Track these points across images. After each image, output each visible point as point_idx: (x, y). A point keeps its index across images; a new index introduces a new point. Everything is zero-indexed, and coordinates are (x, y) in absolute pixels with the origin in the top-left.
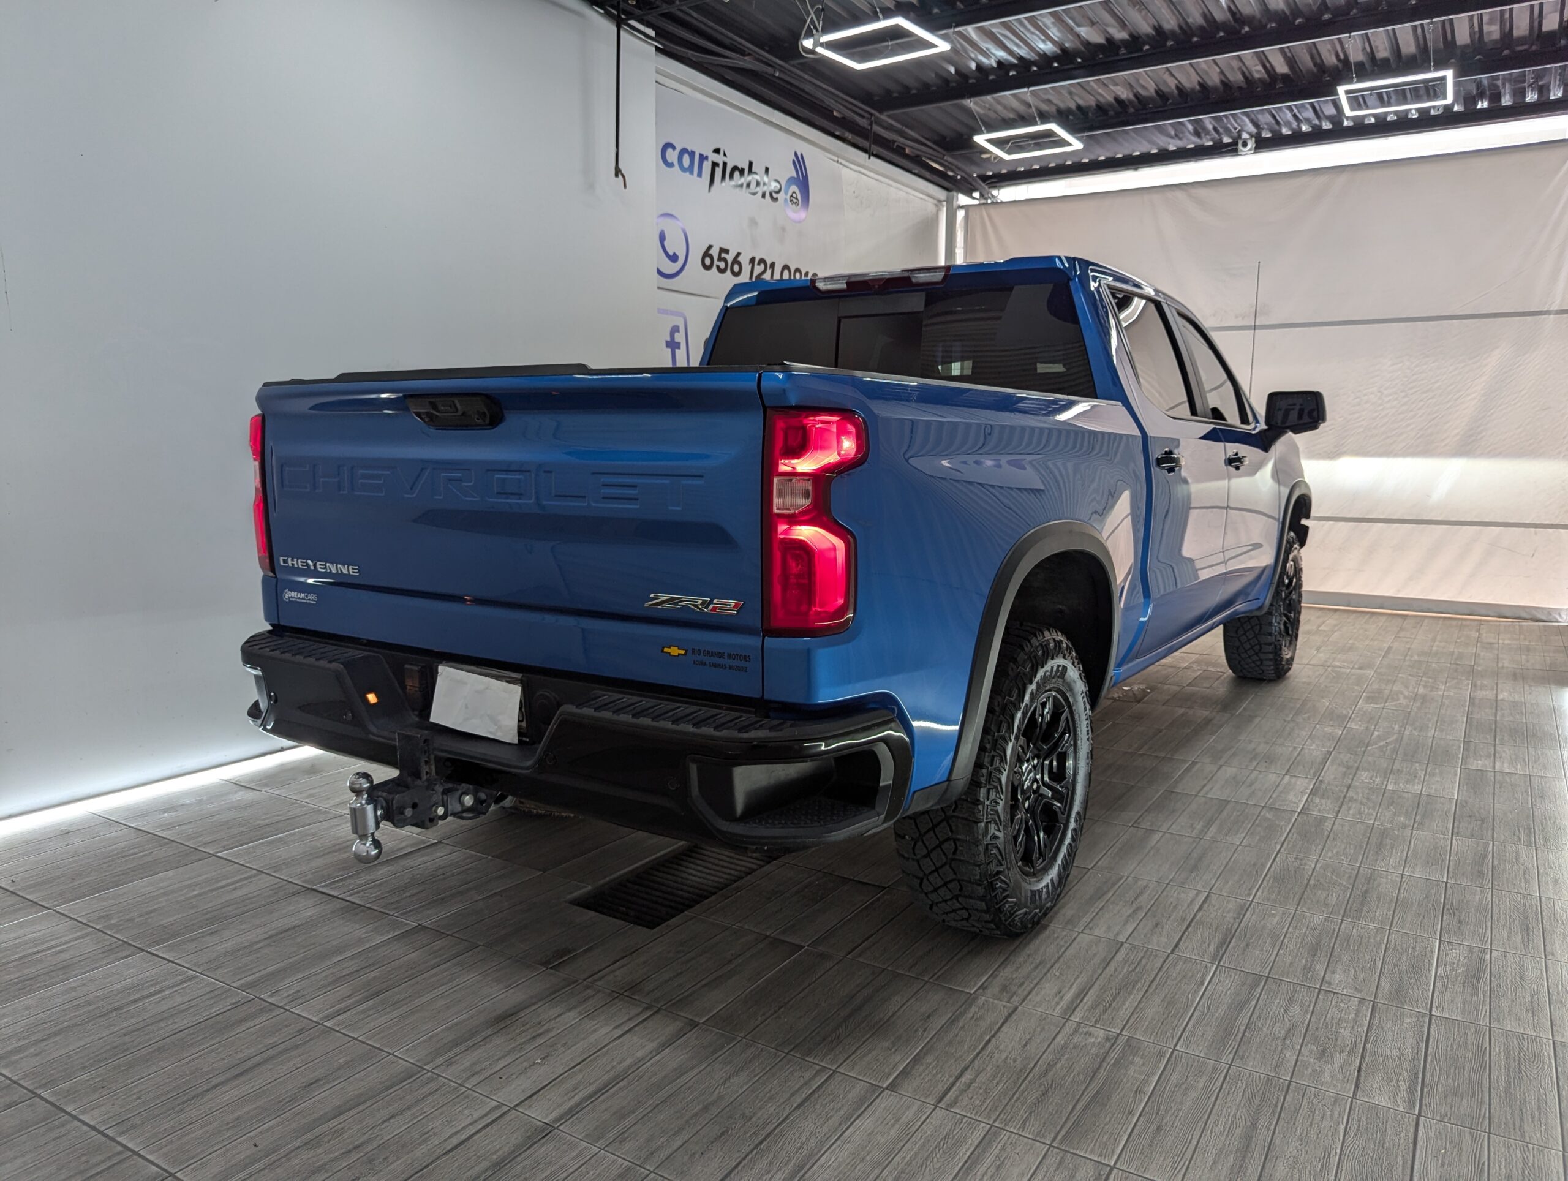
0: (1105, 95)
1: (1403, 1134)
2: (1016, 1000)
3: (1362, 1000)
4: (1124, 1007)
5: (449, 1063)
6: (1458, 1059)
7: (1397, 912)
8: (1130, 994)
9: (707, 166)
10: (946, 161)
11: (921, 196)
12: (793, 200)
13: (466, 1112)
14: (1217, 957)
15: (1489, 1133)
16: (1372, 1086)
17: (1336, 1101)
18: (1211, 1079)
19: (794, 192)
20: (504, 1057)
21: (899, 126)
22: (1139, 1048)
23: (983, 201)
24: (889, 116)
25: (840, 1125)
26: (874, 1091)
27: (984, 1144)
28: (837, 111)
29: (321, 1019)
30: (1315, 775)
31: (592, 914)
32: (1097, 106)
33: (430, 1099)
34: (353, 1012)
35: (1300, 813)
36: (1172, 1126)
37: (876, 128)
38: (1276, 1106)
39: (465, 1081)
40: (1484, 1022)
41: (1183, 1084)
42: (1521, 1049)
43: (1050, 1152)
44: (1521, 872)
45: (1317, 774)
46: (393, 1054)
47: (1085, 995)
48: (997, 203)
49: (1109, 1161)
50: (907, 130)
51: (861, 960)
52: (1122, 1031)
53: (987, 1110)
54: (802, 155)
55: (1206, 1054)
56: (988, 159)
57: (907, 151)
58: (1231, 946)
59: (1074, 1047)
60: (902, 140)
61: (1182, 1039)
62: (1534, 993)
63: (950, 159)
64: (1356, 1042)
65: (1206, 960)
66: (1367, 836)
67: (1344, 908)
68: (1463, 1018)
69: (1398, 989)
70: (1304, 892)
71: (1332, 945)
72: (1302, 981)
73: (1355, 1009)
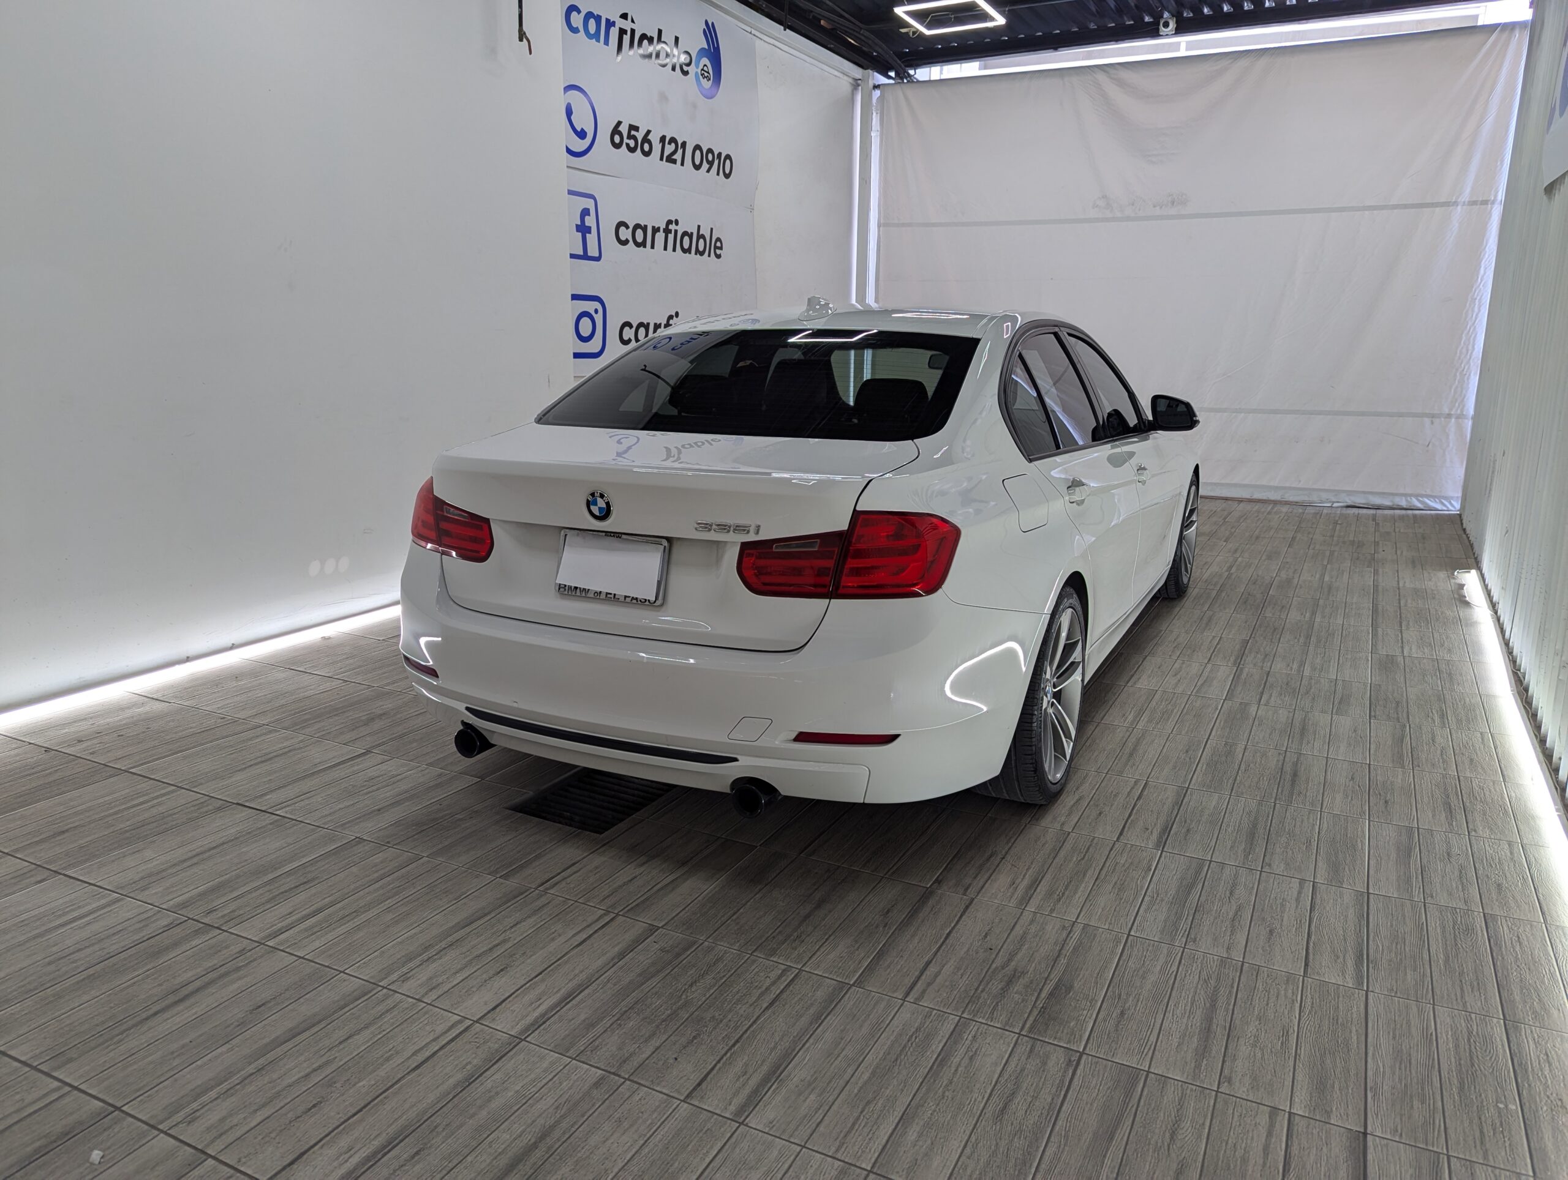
1: (1355, 1009)
2: (972, 892)
3: (1302, 881)
4: (1077, 896)
5: (404, 978)
6: (1398, 935)
7: (1326, 793)
8: (1080, 882)
9: (614, 33)
10: (863, 35)
11: (836, 73)
12: (704, 74)
13: (428, 1028)
14: (1161, 843)
15: (1434, 1004)
16: (1321, 963)
17: (1288, 980)
18: (1166, 964)
19: (705, 65)
20: (461, 969)
22: (1095, 936)
23: (900, 81)
25: (811, 1023)
26: (841, 989)
27: (956, 1034)
29: (262, 939)
30: (1235, 661)
33: (389, 1016)
34: (296, 929)
35: (1224, 700)
36: (1135, 1009)
38: (1232, 987)
39: (423, 996)
40: (1418, 897)
41: (1140, 968)
42: (1455, 923)
43: (1020, 1041)
44: (1438, 753)
46: (343, 972)
47: (1038, 885)
48: (913, 82)
49: (1078, 1046)
51: (814, 858)
52: (1077, 919)
53: (955, 1002)
54: (713, 24)
55: (1160, 939)
56: (907, 33)
57: (822, 22)
58: (1172, 833)
59: (1033, 937)
60: (820, 11)
61: (1135, 924)
62: (1462, 868)
64: (1300, 921)
65: (1150, 847)
66: (1290, 721)
67: (1275, 791)
68: (1399, 895)
69: (1335, 869)
70: (1236, 777)
71: (1268, 828)
72: (1244, 863)
73: (1297, 889)
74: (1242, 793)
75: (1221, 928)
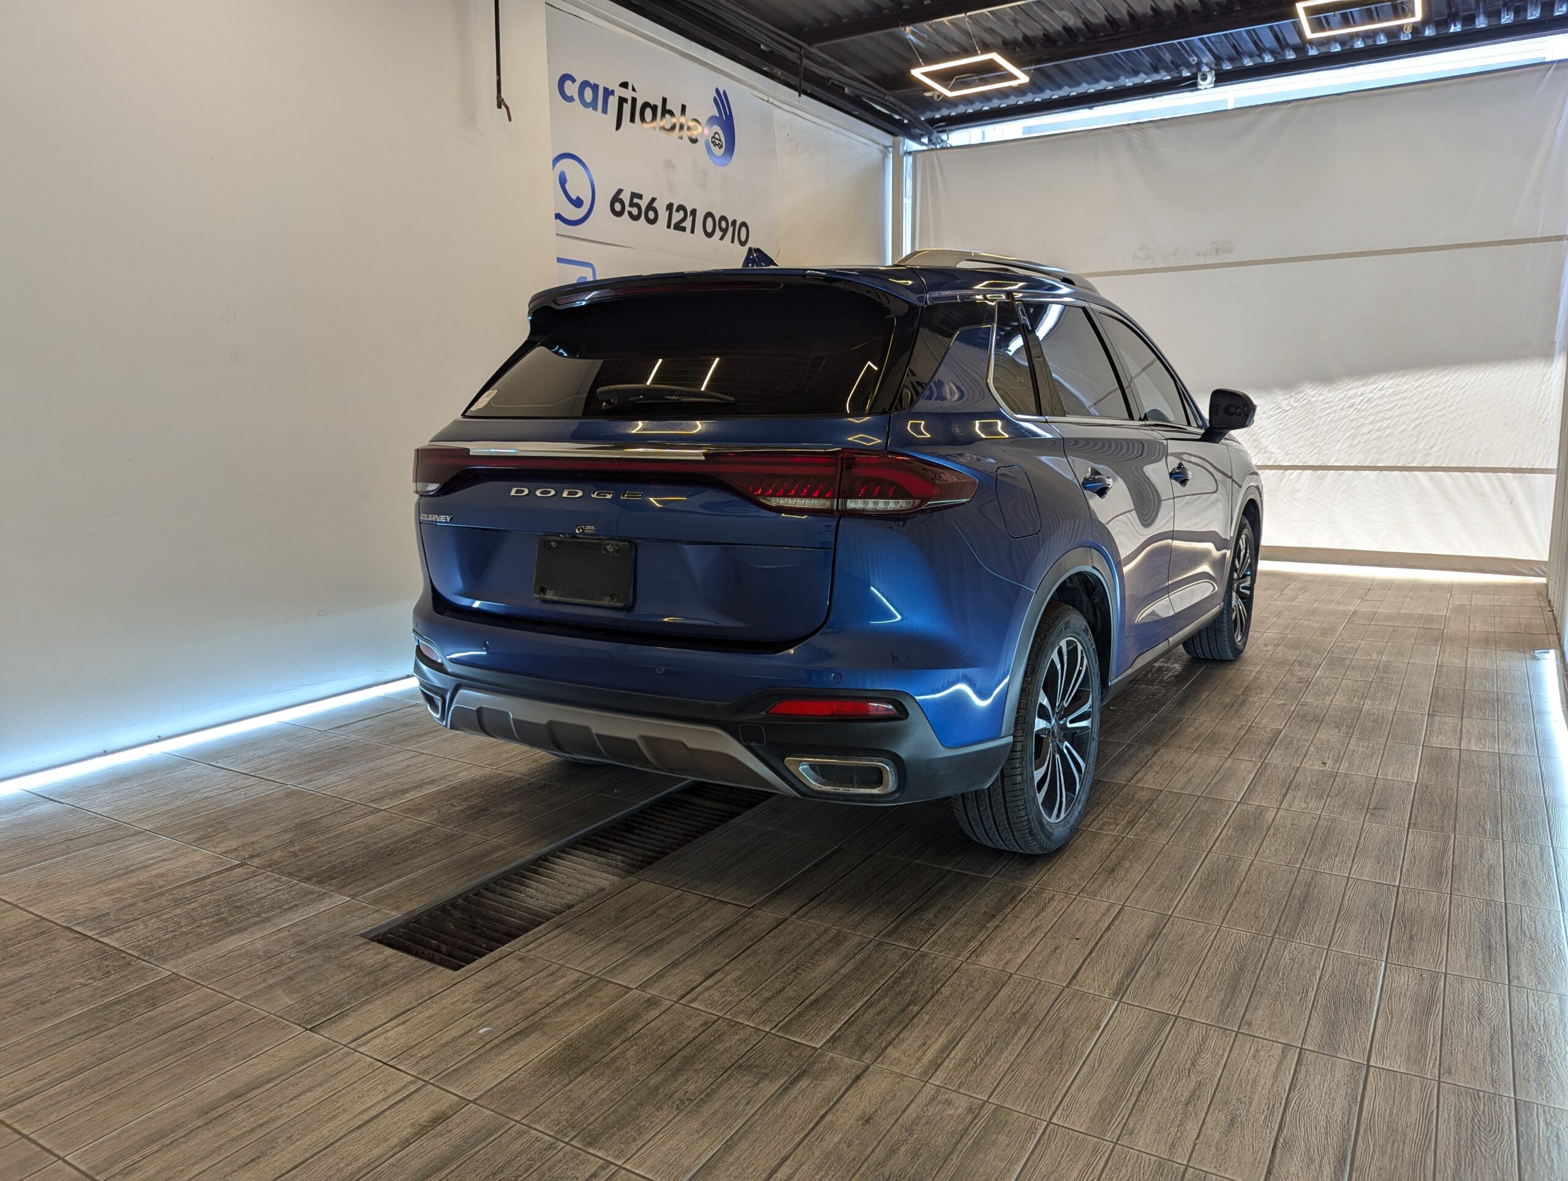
0: (1054, 24)
2: (868, 1057)
3: (1287, 1047)
4: (999, 1064)
6: (1397, 1130)
7: (1338, 925)
8: (1007, 1044)
9: (613, 102)
10: (887, 101)
11: (864, 141)
12: (715, 142)
14: (1120, 991)
16: (1288, 1171)
18: (1088, 1165)
19: (716, 133)
21: (831, 60)
22: (1007, 1121)
23: (933, 147)
24: (819, 48)
28: (764, 44)
30: (1261, 757)
31: (389, 951)
32: (1045, 35)
35: (1239, 803)
37: (806, 63)
40: (1432, 1074)
41: (1052, 1173)
42: (1475, 1112)
44: (1485, 871)
45: (1263, 757)
46: (63, 1159)
47: (954, 1047)
48: (947, 148)
50: (841, 65)
51: (694, 1005)
52: (988, 1098)
54: (724, 92)
55: (1088, 1128)
56: (932, 97)
57: (846, 90)
58: (1138, 976)
59: (927, 1123)
60: (837, 76)
61: (1061, 1107)
62: (1494, 1032)
63: (891, 99)
64: (1274, 1106)
65: (1106, 996)
66: (1312, 829)
67: (1277, 922)
68: (1407, 1070)
69: (1332, 1029)
70: (1232, 903)
71: (1258, 971)
72: (1218, 1022)
73: (1278, 1059)
74: (1236, 925)
75: (1169, 1115)
